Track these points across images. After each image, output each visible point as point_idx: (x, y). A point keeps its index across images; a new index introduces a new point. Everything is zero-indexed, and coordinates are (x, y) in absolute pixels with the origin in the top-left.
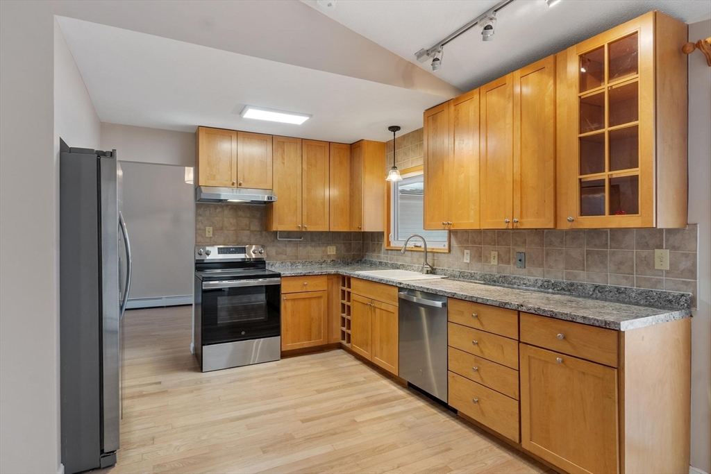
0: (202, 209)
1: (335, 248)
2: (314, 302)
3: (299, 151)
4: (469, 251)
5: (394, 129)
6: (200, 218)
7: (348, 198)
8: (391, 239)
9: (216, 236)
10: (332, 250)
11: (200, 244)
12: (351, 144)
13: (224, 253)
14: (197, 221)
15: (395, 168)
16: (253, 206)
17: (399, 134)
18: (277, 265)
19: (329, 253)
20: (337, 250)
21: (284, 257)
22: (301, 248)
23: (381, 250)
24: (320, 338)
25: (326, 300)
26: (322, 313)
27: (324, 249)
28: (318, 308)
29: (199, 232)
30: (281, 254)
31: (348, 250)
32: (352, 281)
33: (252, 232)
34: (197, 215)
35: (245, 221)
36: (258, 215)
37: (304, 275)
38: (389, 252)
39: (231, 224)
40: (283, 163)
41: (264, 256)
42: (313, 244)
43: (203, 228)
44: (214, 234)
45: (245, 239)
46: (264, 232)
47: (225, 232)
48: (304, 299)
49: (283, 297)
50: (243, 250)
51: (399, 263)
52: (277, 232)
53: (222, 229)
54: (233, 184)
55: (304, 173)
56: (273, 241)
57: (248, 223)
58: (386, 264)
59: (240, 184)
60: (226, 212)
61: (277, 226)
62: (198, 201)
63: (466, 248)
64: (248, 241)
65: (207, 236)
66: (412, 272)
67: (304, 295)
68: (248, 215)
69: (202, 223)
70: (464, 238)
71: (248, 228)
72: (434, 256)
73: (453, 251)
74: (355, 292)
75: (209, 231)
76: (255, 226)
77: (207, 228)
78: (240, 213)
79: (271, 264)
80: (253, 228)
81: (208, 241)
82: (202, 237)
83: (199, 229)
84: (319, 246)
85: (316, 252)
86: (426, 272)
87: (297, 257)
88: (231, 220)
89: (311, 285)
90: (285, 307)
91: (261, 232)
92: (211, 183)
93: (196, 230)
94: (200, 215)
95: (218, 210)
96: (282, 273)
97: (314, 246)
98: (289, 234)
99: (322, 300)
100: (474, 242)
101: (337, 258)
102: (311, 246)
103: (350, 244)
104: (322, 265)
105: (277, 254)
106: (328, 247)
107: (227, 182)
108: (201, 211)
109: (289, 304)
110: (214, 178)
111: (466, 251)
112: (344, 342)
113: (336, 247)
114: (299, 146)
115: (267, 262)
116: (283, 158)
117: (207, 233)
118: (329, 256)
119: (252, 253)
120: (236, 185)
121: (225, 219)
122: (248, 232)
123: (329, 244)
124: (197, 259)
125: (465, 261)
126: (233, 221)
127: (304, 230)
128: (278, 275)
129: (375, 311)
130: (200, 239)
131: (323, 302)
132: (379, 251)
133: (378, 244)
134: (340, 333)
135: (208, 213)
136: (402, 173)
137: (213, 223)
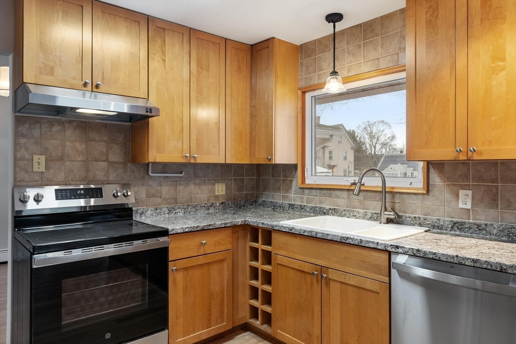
0: (27, 126)
1: (224, 187)
2: (215, 269)
3: (186, 46)
4: (470, 192)
5: (334, 18)
6: (23, 141)
7: (248, 119)
8: (308, 174)
9: (52, 171)
10: (220, 189)
11: (22, 184)
12: (251, 45)
13: (67, 199)
14: (16, 145)
15: (334, 73)
16: (113, 125)
17: (340, 26)
18: (149, 212)
19: (217, 194)
20: (227, 189)
21: (158, 200)
22: (181, 187)
23: (290, 188)
24: (223, 322)
25: (231, 264)
26: (225, 283)
27: (210, 187)
28: (219, 277)
29: (20, 164)
30: (153, 196)
31: (240, 189)
32: (274, 236)
33: (111, 164)
34: (17, 135)
35: (100, 147)
36: (121, 139)
37: (203, 230)
38: (306, 191)
39: (77, 151)
40: (164, 61)
41: (130, 201)
42: (197, 181)
43: (27, 156)
44: (47, 167)
45: (100, 175)
46: (129, 165)
47: (68, 164)
48: (201, 265)
49: (172, 267)
50: (97, 193)
51: (328, 207)
52: (148, 164)
53: (61, 159)
54: (85, 85)
55: (193, 79)
56: (143, 178)
57: (105, 150)
58: (302, 208)
59: (97, 86)
60: (69, 132)
61: (154, 155)
62: (19, 111)
63: (464, 187)
64: (106, 178)
65: (36, 169)
66: (353, 220)
67: (202, 260)
68: (106, 139)
69: (26, 149)
70: (459, 173)
71: (104, 158)
72: (393, 197)
73: (435, 192)
74: (280, 252)
75: (39, 163)
76: (116, 155)
77: (36, 158)
78: (92, 135)
79: (140, 211)
80: (113, 157)
81: (37, 178)
82: (27, 171)
83: (21, 159)
84: (205, 184)
85: (200, 192)
86: (385, 221)
87: (175, 200)
88: (77, 145)
89: (210, 243)
90: (175, 282)
91: (125, 164)
92: (45, 79)
93: (16, 159)
94: (24, 136)
95: (55, 129)
96: (170, 228)
97: (199, 184)
98: (165, 167)
99: (225, 264)
100: (481, 179)
101: (228, 200)
102: (195, 184)
103: (243, 180)
104: (209, 209)
105: (149, 196)
106: (217, 185)
107: (74, 81)
108: (24, 129)
109: (180, 277)
110: (51, 71)
111: (462, 193)
112: (257, 323)
113: (226, 186)
114: (186, 38)
115: (134, 209)
116: (164, 53)
117: (36, 166)
118: (217, 197)
119: (111, 196)
120: (89, 86)
121: (68, 143)
122: (104, 165)
123: (217, 181)
124: (16, 209)
125: (461, 205)
126: (81, 146)
127: (192, 161)
128: (165, 233)
129: (328, 285)
130: (22, 175)
131: (226, 266)
132: (288, 189)
133: (284, 181)
134: (248, 309)
135: (36, 132)
136: (345, 81)
137: (47, 149)
